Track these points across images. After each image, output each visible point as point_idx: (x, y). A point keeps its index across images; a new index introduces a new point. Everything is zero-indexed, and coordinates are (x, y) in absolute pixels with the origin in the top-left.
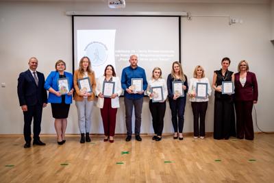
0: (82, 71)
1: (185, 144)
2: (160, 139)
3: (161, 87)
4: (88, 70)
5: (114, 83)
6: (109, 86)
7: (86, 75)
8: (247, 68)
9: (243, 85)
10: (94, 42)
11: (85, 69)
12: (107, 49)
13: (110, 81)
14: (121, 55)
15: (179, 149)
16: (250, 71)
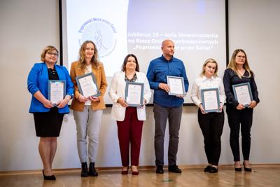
0: (83, 63)
2: (215, 171)
3: (216, 90)
4: (94, 62)
7: (89, 69)
10: (95, 20)
11: (88, 60)
12: (115, 31)
14: (137, 40)
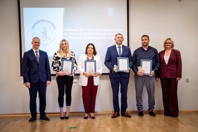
1: (133, 121)
5: (95, 61)
6: (90, 65)
8: (173, 46)
9: (167, 63)
13: (93, 60)
15: (125, 124)
16: (175, 48)
